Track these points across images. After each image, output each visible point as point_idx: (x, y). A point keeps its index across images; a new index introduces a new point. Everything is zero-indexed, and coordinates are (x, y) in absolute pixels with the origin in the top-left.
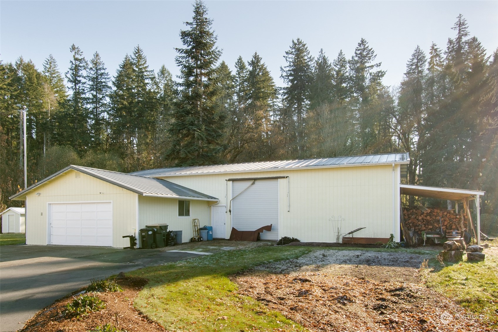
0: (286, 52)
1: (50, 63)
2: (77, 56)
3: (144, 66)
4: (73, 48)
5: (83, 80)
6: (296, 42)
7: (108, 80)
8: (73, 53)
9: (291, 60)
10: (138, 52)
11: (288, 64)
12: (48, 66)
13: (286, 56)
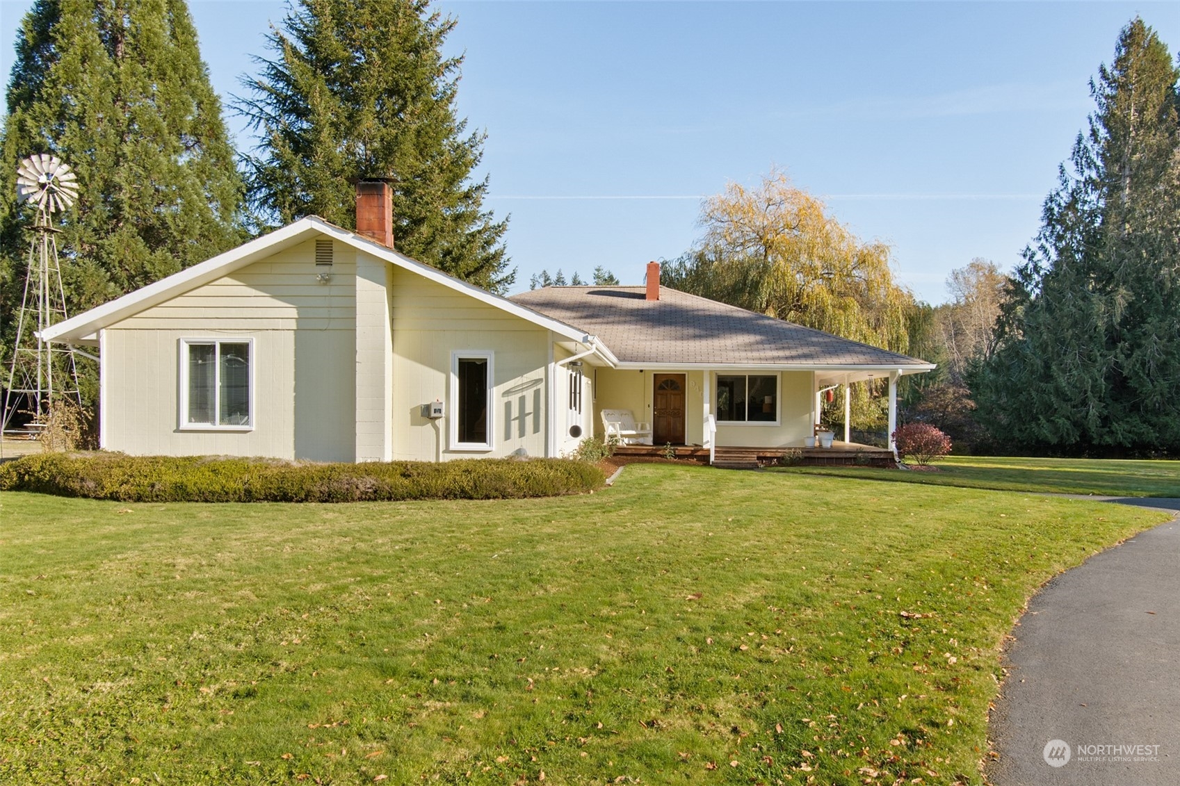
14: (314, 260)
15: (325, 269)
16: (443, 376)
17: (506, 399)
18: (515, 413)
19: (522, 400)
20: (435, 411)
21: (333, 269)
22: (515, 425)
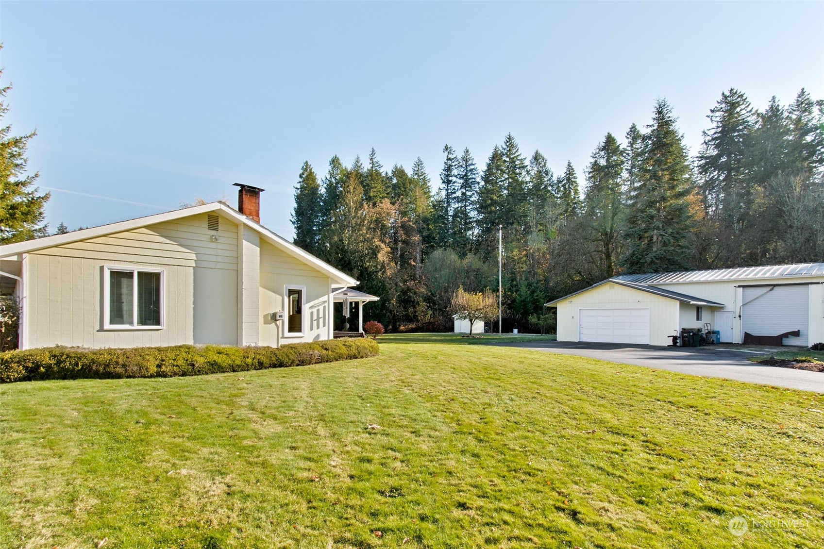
0: (711, 110)
1: (418, 165)
2: (450, 156)
3: (516, 155)
4: (446, 148)
5: (454, 179)
6: (727, 93)
7: (477, 175)
8: (446, 153)
9: (718, 119)
10: (509, 140)
11: (715, 125)
12: (416, 169)
13: (712, 114)
14: (207, 227)
15: (214, 233)
16: (280, 298)
17: (311, 311)
18: (315, 317)
19: (318, 311)
20: (280, 316)
21: (219, 233)
22: (315, 323)
